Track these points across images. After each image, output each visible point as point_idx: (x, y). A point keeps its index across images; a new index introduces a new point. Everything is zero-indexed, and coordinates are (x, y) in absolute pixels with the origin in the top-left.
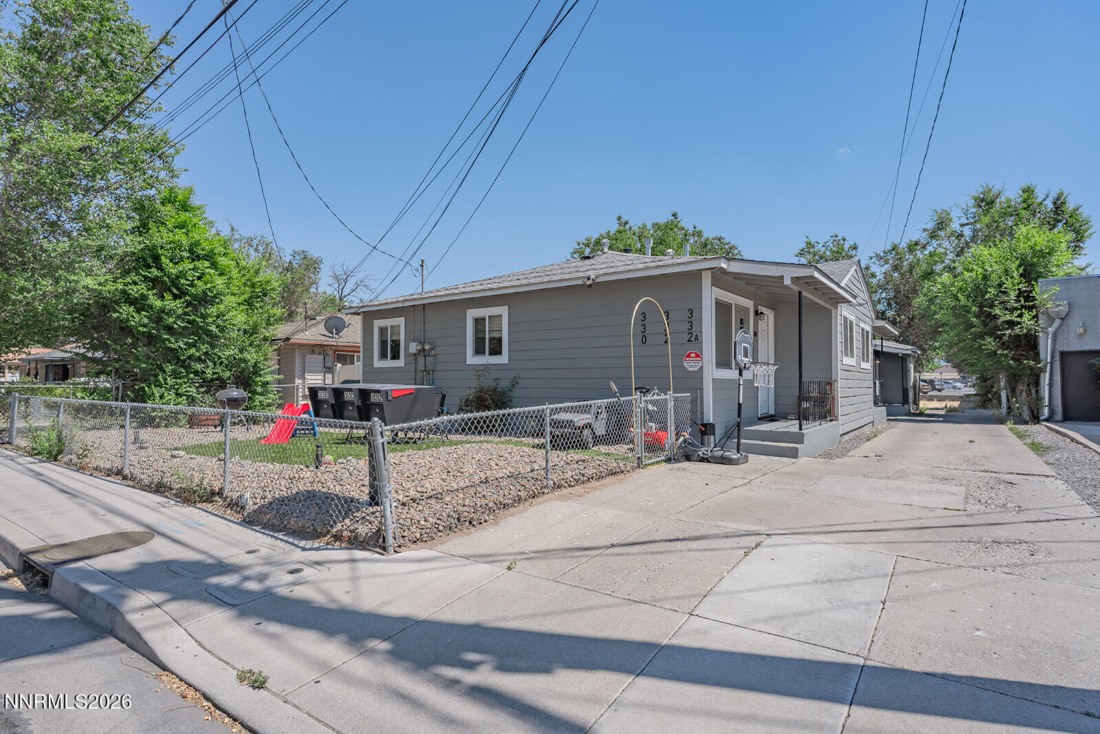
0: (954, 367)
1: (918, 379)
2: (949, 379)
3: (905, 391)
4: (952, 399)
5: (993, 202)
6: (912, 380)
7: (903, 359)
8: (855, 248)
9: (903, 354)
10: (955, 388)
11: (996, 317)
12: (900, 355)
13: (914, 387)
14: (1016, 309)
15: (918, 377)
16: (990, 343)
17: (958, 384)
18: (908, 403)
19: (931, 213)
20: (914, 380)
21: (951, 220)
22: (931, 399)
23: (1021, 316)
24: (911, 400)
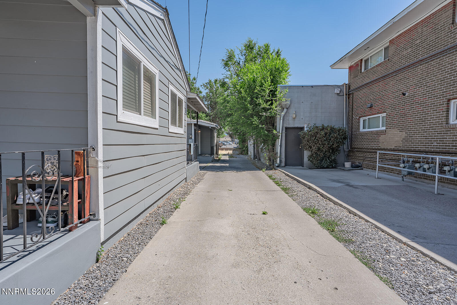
0: (229, 136)
1: (218, 141)
2: (228, 141)
3: (212, 148)
4: (230, 149)
5: (253, 48)
6: (216, 141)
7: (212, 130)
8: (195, 79)
9: (211, 127)
10: (230, 144)
11: (259, 104)
12: (210, 128)
13: (217, 145)
14: (269, 101)
15: (218, 140)
16: (255, 120)
17: (231, 143)
18: (213, 154)
19: (226, 51)
20: (216, 142)
21: (234, 56)
22: (222, 149)
23: (272, 104)
24: (215, 152)
